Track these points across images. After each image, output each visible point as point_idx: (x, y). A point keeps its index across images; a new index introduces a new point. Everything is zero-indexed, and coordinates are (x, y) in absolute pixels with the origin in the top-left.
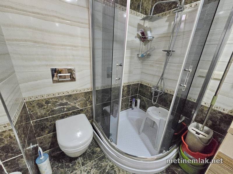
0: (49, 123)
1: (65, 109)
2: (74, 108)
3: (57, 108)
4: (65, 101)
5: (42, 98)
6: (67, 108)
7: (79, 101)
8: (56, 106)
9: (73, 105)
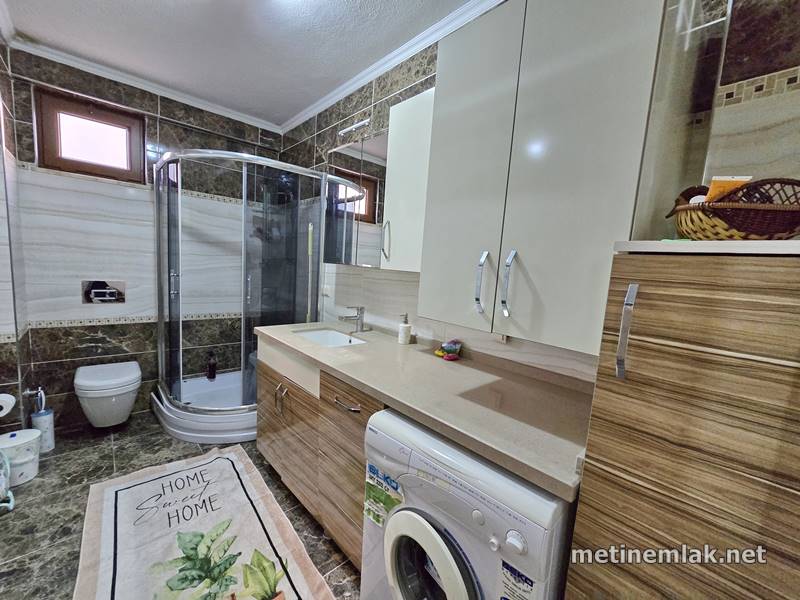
0: (65, 373)
1: (99, 351)
2: (118, 350)
3: (84, 346)
4: (100, 335)
5: (60, 326)
6: (103, 348)
7: (130, 339)
8: (81, 342)
9: (118, 344)
